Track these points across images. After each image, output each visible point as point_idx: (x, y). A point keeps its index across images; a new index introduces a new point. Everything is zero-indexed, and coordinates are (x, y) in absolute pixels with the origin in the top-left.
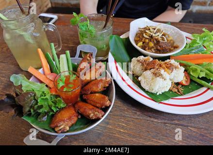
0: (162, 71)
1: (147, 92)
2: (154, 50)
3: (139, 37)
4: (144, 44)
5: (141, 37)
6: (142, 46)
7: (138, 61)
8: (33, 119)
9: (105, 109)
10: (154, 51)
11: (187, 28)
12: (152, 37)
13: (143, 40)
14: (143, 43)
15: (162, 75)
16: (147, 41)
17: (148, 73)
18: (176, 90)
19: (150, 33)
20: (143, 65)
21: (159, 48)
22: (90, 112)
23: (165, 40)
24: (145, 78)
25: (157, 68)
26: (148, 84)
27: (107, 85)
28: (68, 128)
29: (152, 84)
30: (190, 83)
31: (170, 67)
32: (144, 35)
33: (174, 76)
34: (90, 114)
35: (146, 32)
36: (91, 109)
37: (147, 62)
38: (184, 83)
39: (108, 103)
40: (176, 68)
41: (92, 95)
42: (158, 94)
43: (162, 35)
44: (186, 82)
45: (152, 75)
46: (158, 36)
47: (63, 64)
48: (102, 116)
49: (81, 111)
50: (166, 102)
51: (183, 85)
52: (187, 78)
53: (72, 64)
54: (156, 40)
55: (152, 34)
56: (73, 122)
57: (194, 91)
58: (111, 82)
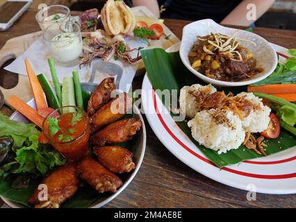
0: (229, 114)
1: (201, 147)
2: (220, 74)
3: (197, 52)
4: (204, 63)
5: (199, 51)
6: (200, 67)
7: (191, 93)
9: (124, 176)
10: (219, 76)
11: (281, 38)
12: (217, 51)
13: (202, 58)
14: (202, 62)
15: (228, 120)
16: (209, 58)
17: (204, 116)
18: (254, 147)
19: (216, 45)
20: (197, 100)
21: (228, 70)
22: (97, 180)
23: (239, 59)
24: (198, 123)
25: (221, 107)
26: (202, 135)
27: (134, 133)
28: (57, 206)
29: (210, 135)
30: (281, 135)
31: (244, 107)
32: (205, 48)
33: (252, 123)
34: (97, 183)
35: (209, 44)
36: (100, 176)
37: (205, 96)
38: (269, 134)
39: (128, 167)
40: (256, 108)
41: (107, 148)
42: (220, 153)
43: (235, 50)
44: (273, 132)
45: (210, 119)
46: (228, 50)
47: (67, 92)
48: (118, 189)
49: (85, 176)
50: (233, 167)
51: (266, 138)
52: (274, 126)
53: (83, 92)
54: (224, 58)
55: (218, 46)
56: (68, 196)
57: (287, 148)
58: (141, 127)
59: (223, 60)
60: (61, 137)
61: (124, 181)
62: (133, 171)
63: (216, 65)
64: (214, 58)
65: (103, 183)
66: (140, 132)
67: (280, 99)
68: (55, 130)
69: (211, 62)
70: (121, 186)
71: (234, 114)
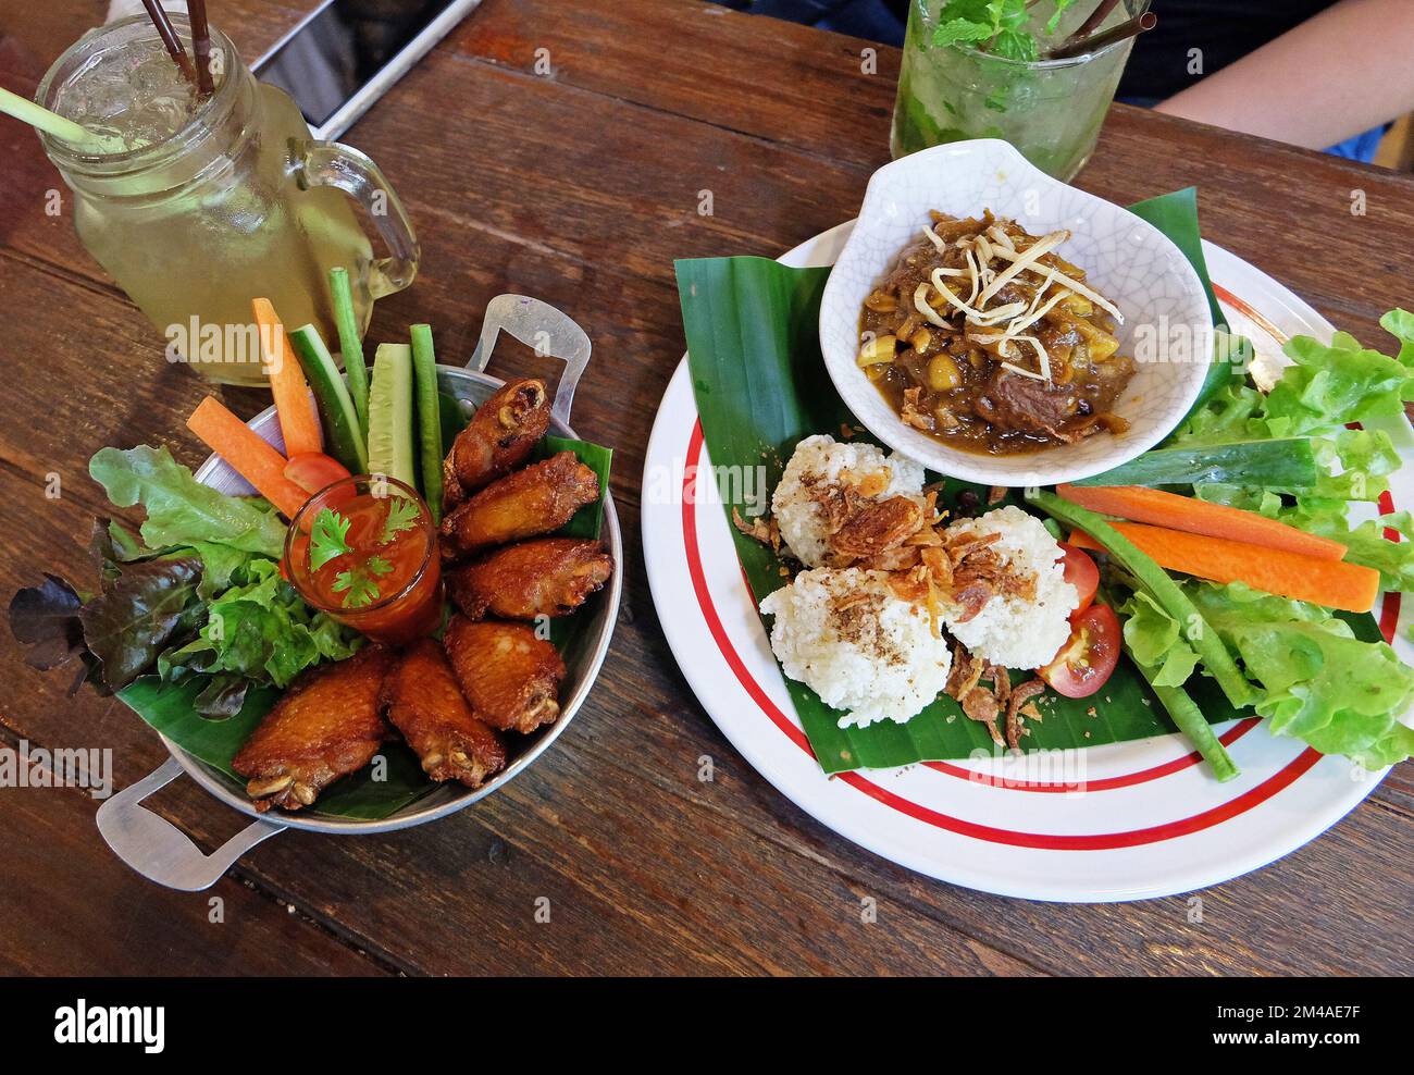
3: (897, 294)
4: (906, 359)
6: (891, 365)
7: (811, 481)
8: (171, 697)
9: (515, 743)
12: (958, 321)
13: (903, 333)
14: (900, 348)
15: (881, 630)
16: (925, 341)
18: (992, 713)
20: (824, 515)
21: (984, 407)
22: (429, 742)
23: (1038, 370)
24: (790, 611)
27: (577, 601)
28: (309, 795)
32: (920, 297)
33: (990, 638)
34: (428, 752)
37: (858, 503)
41: (487, 629)
42: (844, 723)
43: (1033, 330)
45: (824, 612)
48: (487, 778)
49: (398, 717)
51: (1051, 690)
54: (982, 353)
55: (960, 306)
56: (344, 768)
57: (1108, 740)
58: (608, 582)
59: (974, 359)
60: (343, 581)
61: (512, 756)
62: (545, 729)
63: (946, 375)
64: (945, 345)
65: (444, 753)
66: (597, 601)
67: (1142, 557)
68: (329, 551)
69: (930, 356)
70: (498, 773)
71: (914, 611)
